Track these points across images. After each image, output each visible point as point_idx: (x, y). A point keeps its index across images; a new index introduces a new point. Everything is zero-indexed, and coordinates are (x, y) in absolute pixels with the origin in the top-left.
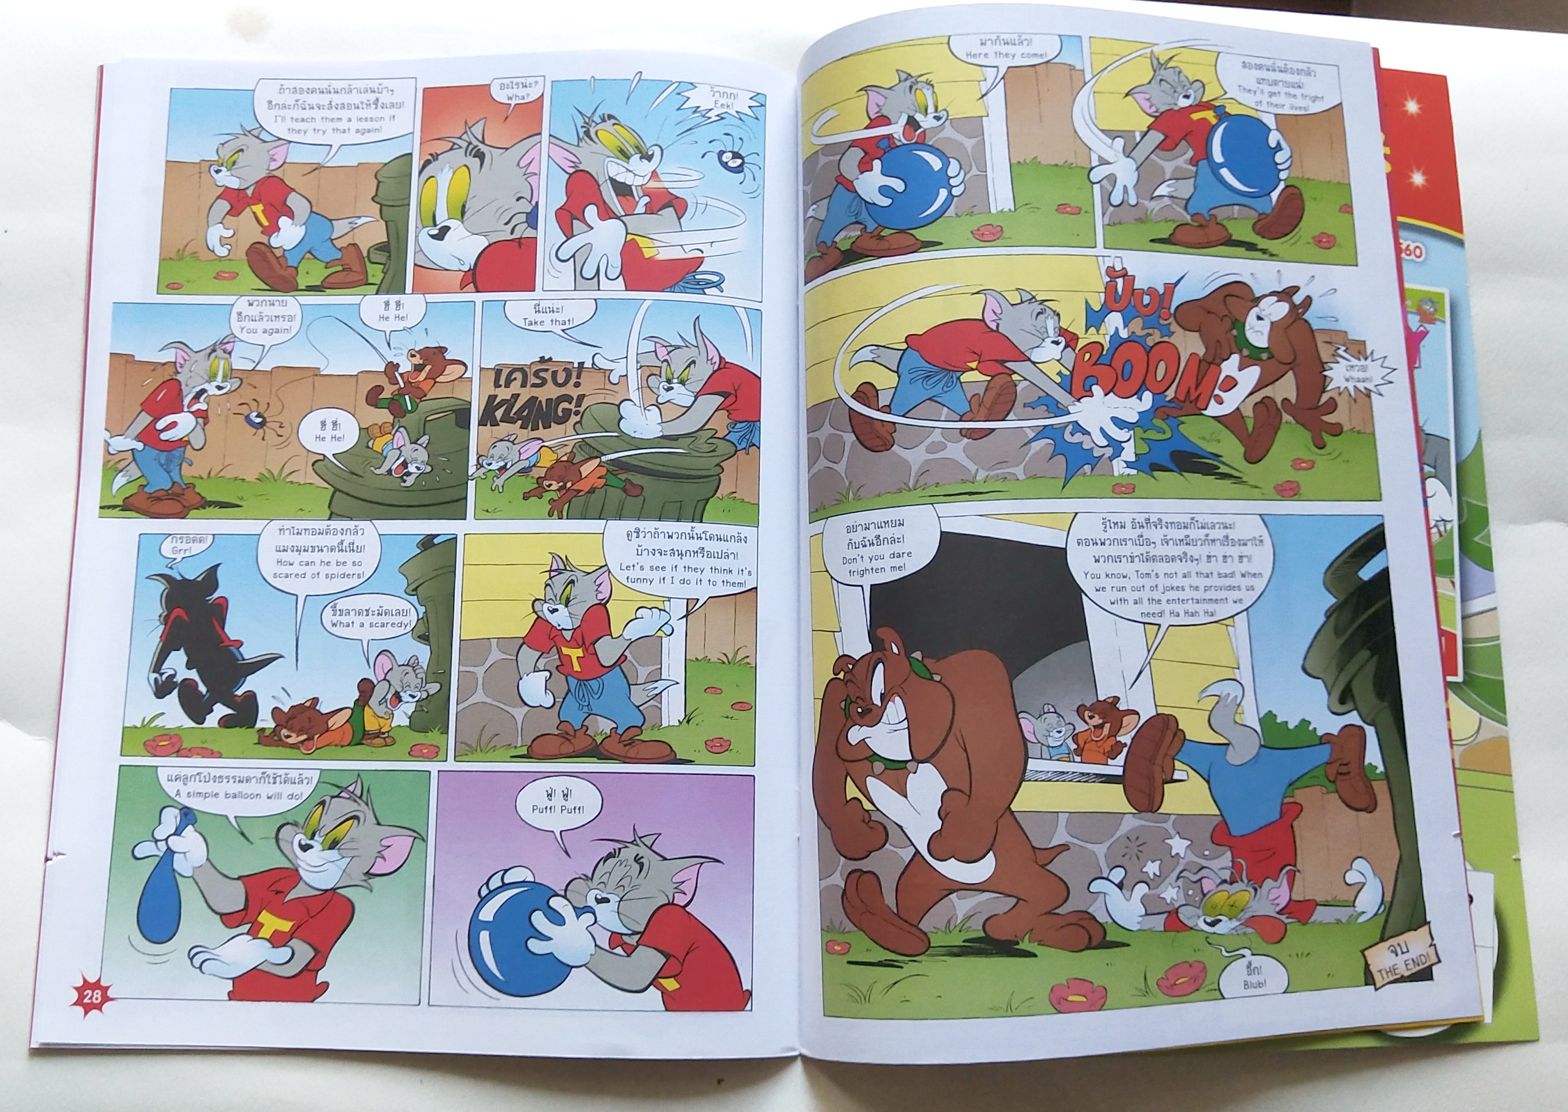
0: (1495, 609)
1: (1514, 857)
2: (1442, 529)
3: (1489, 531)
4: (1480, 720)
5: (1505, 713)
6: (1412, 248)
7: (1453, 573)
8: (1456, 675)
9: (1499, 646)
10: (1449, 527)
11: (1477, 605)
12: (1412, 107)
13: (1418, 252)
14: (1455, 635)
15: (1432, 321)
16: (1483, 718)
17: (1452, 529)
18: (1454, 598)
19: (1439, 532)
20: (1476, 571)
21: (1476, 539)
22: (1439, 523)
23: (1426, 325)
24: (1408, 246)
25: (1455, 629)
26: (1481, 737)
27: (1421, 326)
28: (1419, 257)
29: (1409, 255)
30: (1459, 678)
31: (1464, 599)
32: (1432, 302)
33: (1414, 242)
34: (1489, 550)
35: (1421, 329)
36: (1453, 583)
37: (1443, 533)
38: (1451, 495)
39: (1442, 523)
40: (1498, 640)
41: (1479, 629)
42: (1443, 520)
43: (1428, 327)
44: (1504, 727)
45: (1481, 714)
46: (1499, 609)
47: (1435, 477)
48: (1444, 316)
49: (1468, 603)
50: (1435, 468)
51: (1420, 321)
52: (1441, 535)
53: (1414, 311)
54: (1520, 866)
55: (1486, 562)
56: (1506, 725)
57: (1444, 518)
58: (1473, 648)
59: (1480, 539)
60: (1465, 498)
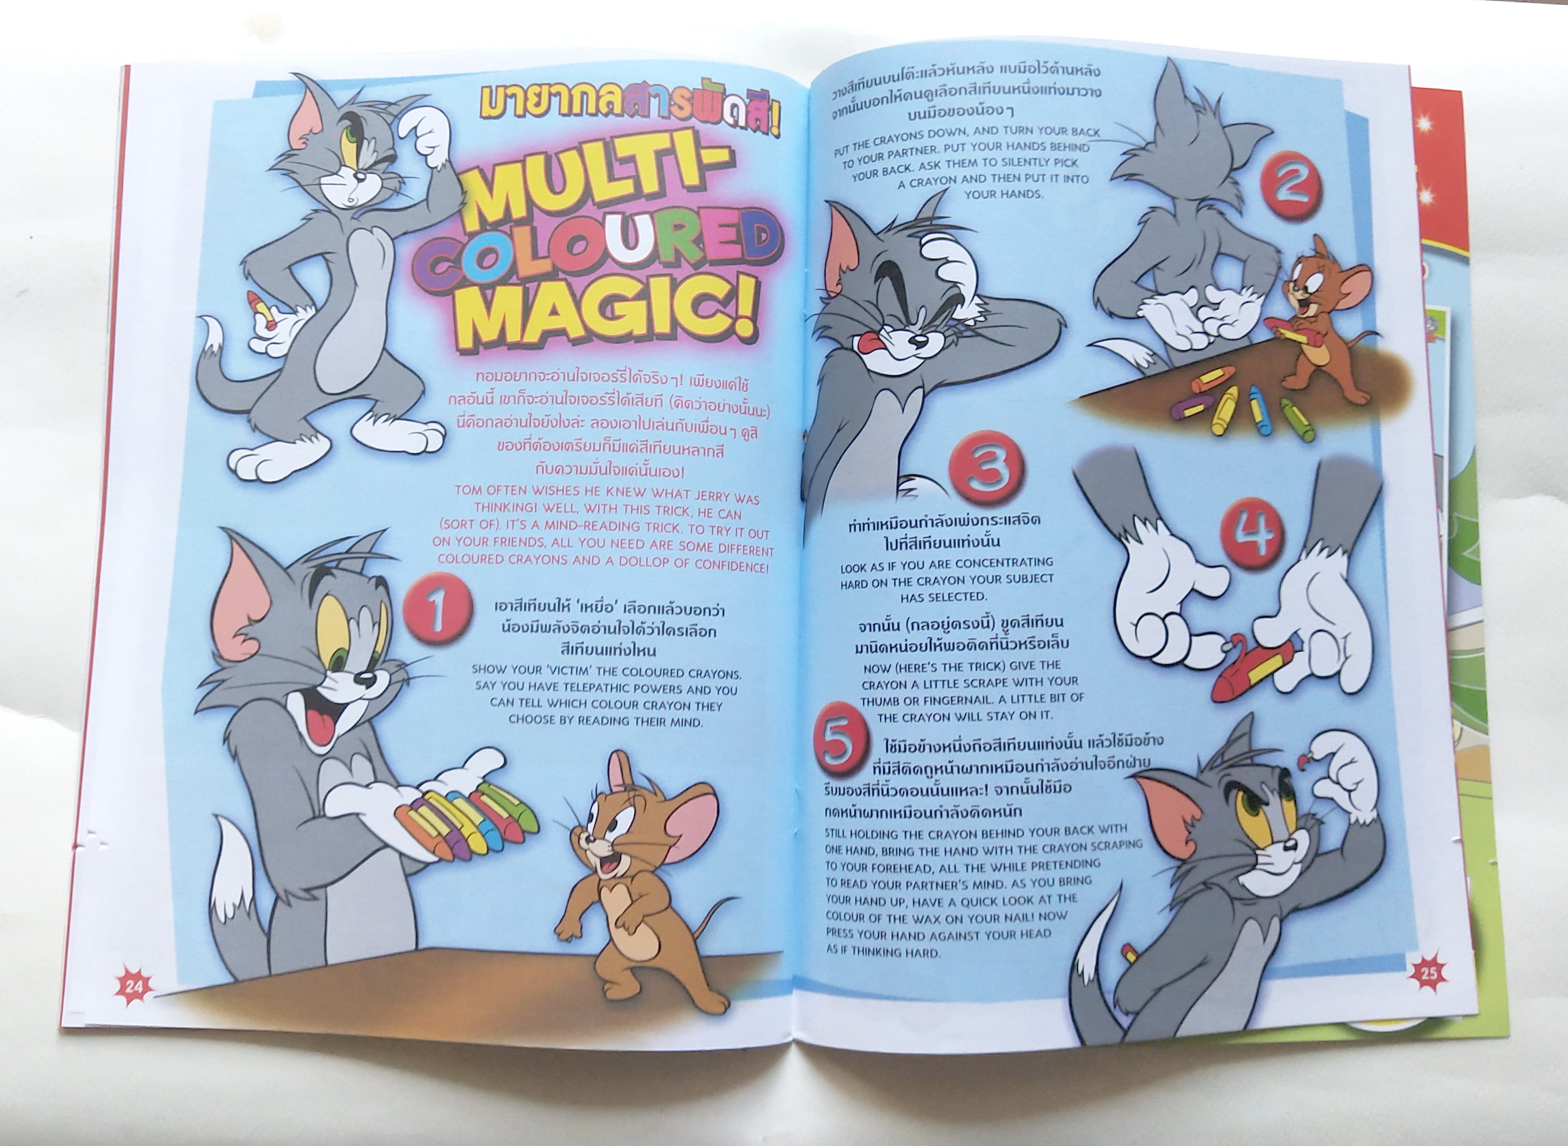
0: (1481, 621)
1: (1493, 861)
3: (1479, 545)
4: (1462, 729)
5: (1487, 722)
9: (1482, 661)
11: (1462, 618)
12: (1424, 124)
15: (1432, 339)
16: (1465, 727)
20: (1463, 584)
21: (1466, 554)
31: (1449, 615)
32: (1433, 320)
41: (1465, 641)
45: (1462, 723)
46: (1485, 621)
48: (1444, 333)
49: (1456, 616)
54: (1497, 871)
55: (1475, 576)
56: (1487, 735)
58: (1458, 660)
59: (1470, 553)
60: (1455, 514)
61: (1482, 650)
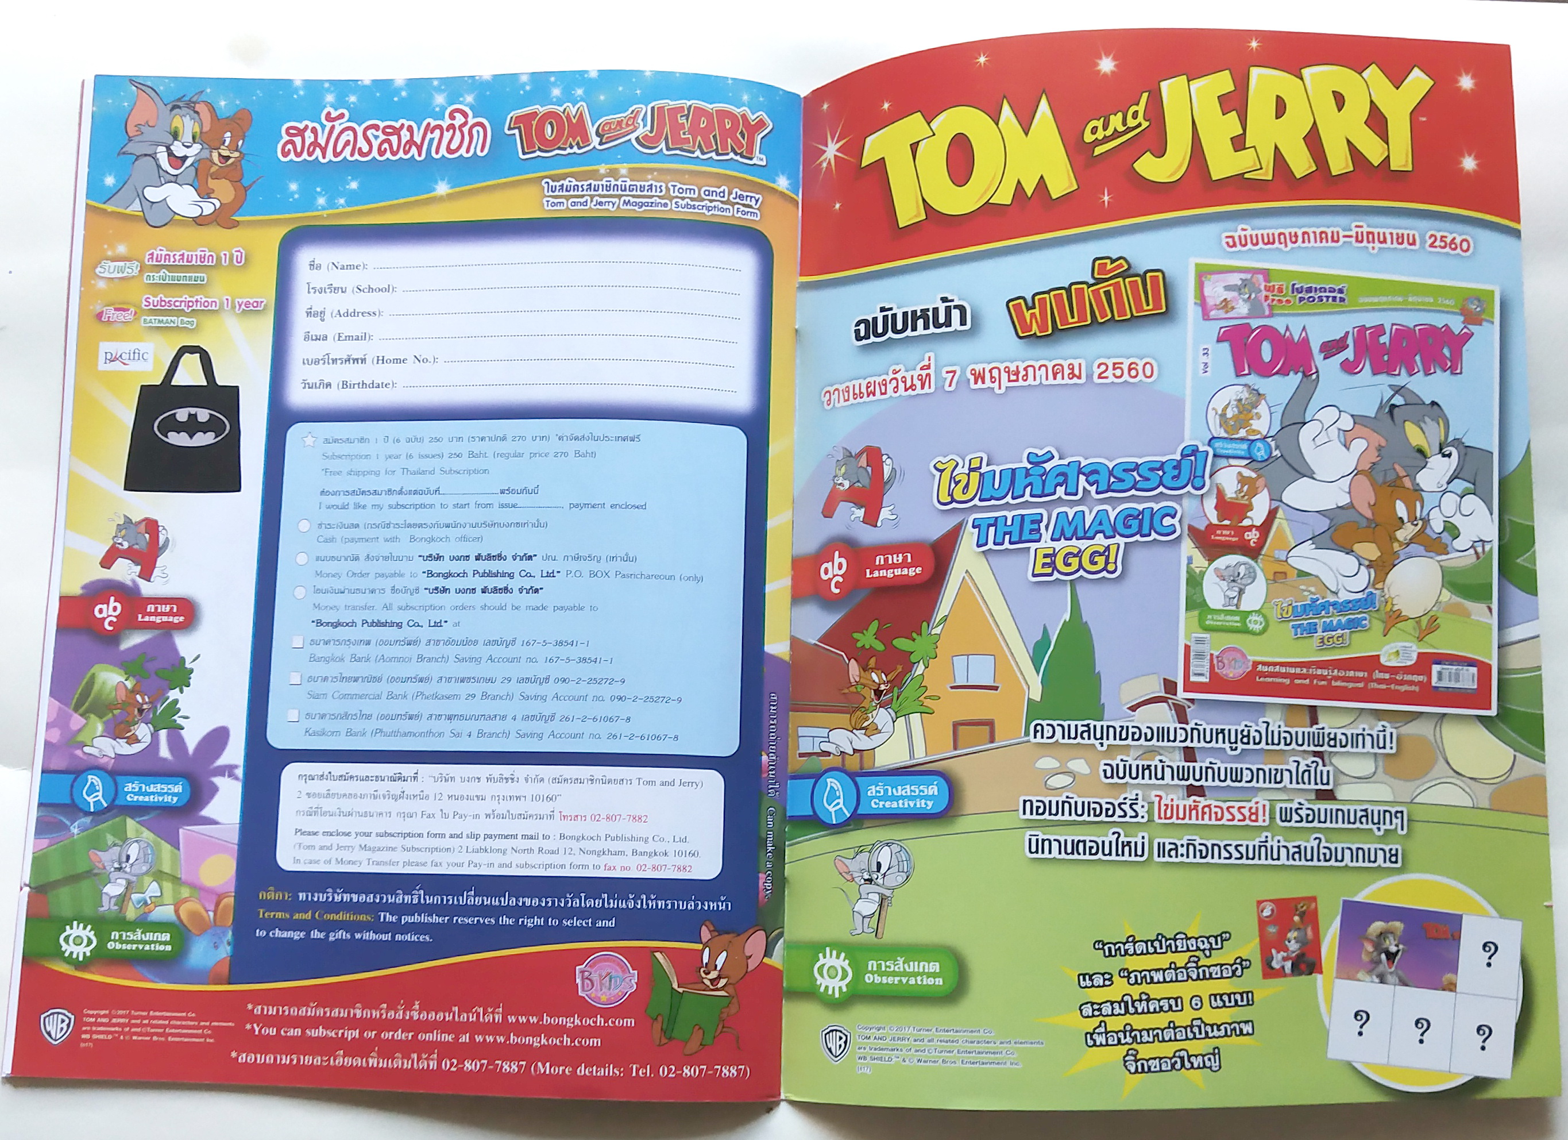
0: (1538, 636)
1: (1545, 904)
2: (1480, 550)
3: (1534, 551)
4: (1515, 756)
5: (1543, 749)
6: (1458, 241)
7: (1491, 598)
8: (1489, 708)
9: (1539, 678)
10: (1487, 547)
11: (1516, 633)
12: (1466, 83)
13: (1465, 246)
14: (1490, 666)
15: (1479, 322)
16: (1518, 754)
17: (1491, 549)
18: (1490, 625)
19: (1476, 553)
20: (1517, 596)
21: (1518, 561)
22: (1476, 544)
23: (1470, 327)
24: (1454, 239)
25: (1490, 660)
26: (1514, 775)
27: (1465, 327)
28: (1466, 251)
29: (1455, 249)
30: (1493, 712)
31: (1502, 626)
32: (1479, 301)
33: (1460, 235)
34: (1535, 572)
35: (1465, 330)
36: (1490, 609)
37: (1481, 555)
38: (1491, 514)
39: (1480, 543)
40: (1540, 670)
41: (1517, 659)
42: (1481, 540)
43: (1473, 328)
44: (1542, 765)
45: (1515, 751)
46: (1541, 636)
47: (1474, 494)
48: (1493, 316)
49: (1507, 630)
50: (1474, 484)
51: (1463, 322)
52: (1478, 558)
53: (1458, 311)
54: (1552, 915)
55: (1530, 586)
56: (1544, 762)
57: (1484, 539)
58: (1508, 679)
59: (1524, 560)
60: (1506, 517)
61: (1539, 668)
